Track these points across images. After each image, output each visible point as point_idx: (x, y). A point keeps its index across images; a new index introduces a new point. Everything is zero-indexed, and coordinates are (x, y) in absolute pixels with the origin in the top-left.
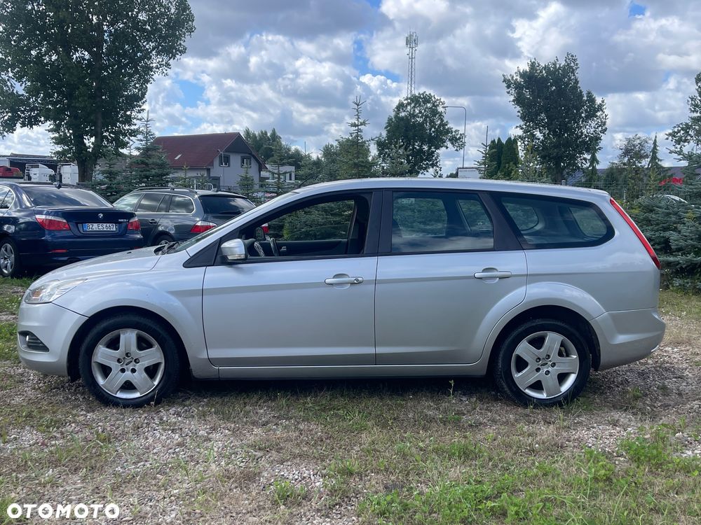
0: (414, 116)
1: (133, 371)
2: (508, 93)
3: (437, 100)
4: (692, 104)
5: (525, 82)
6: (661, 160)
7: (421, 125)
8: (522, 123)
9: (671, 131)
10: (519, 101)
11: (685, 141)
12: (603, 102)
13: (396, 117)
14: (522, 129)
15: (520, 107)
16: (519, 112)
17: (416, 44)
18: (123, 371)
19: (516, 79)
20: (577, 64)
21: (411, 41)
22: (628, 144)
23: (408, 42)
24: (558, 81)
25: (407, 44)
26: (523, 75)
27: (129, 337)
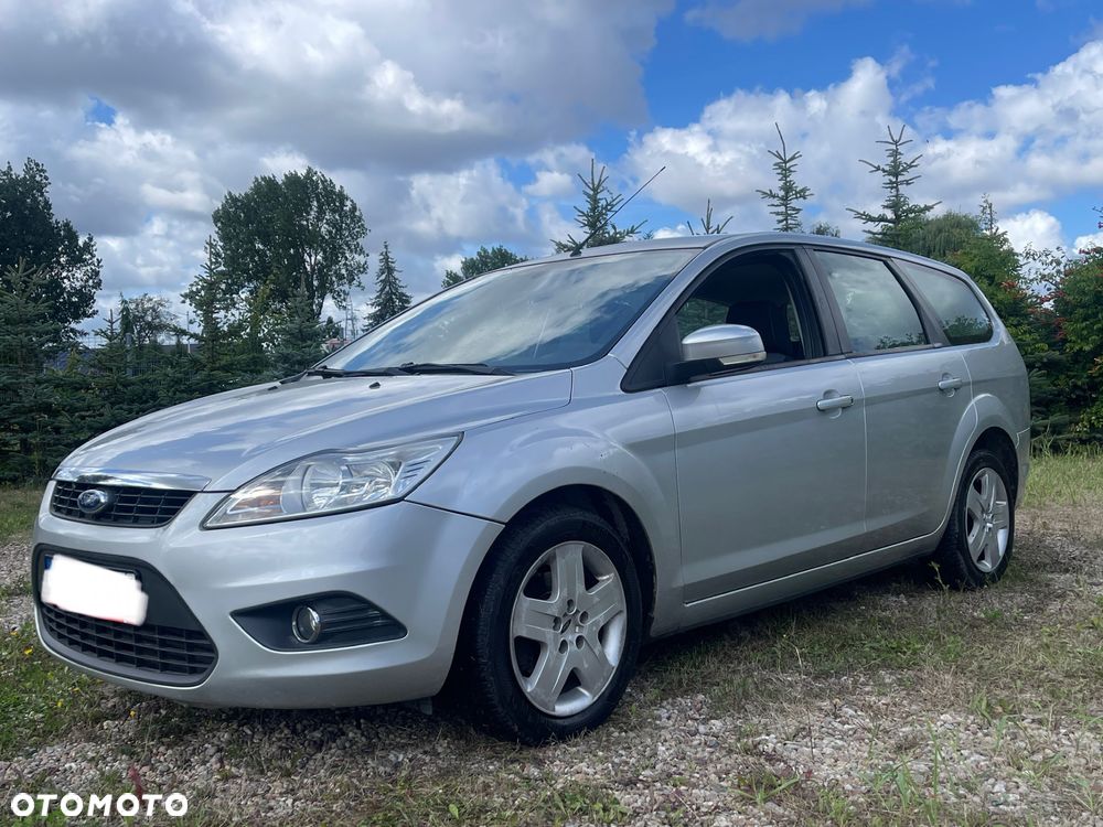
1: (580, 641)
12: (90, 240)
18: (563, 647)
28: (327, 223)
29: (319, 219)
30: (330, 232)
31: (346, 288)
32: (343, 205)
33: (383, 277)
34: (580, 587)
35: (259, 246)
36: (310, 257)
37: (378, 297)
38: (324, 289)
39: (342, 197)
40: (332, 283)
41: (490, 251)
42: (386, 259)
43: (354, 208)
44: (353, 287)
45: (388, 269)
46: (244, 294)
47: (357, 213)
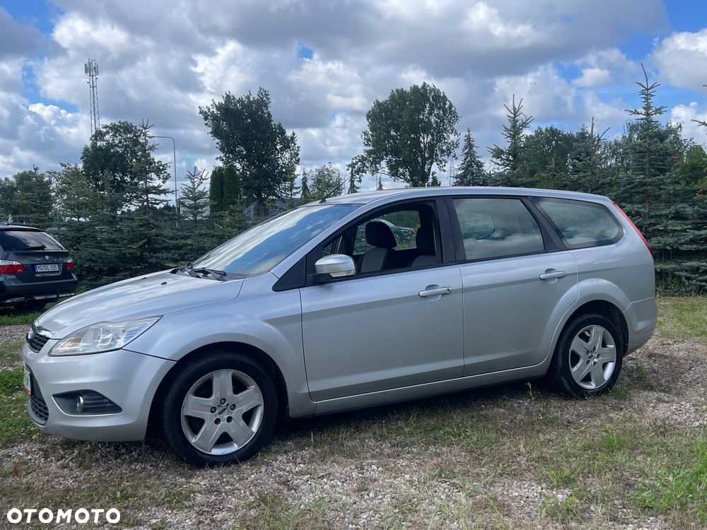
0: (113, 146)
1: (229, 419)
2: (206, 124)
3: (139, 130)
4: (365, 139)
5: (222, 113)
6: (359, 188)
7: (122, 155)
8: (222, 155)
9: (350, 163)
10: (216, 133)
11: (364, 171)
12: (294, 134)
13: (94, 145)
14: (222, 160)
15: (218, 139)
16: (218, 143)
17: (97, 73)
18: (218, 421)
19: (213, 112)
20: (268, 99)
21: (90, 69)
22: (319, 174)
23: (88, 69)
24: (252, 115)
25: (86, 72)
26: (219, 107)
27: (222, 380)
28: (435, 116)
29: (430, 114)
30: (437, 122)
31: (446, 158)
32: (445, 104)
33: (467, 150)
34: (230, 392)
35: (393, 133)
36: (424, 139)
37: (463, 164)
38: (432, 158)
39: (445, 98)
40: (437, 155)
41: (544, 130)
42: (468, 139)
43: (451, 106)
44: (450, 157)
45: (470, 145)
46: (383, 163)
47: (453, 109)
